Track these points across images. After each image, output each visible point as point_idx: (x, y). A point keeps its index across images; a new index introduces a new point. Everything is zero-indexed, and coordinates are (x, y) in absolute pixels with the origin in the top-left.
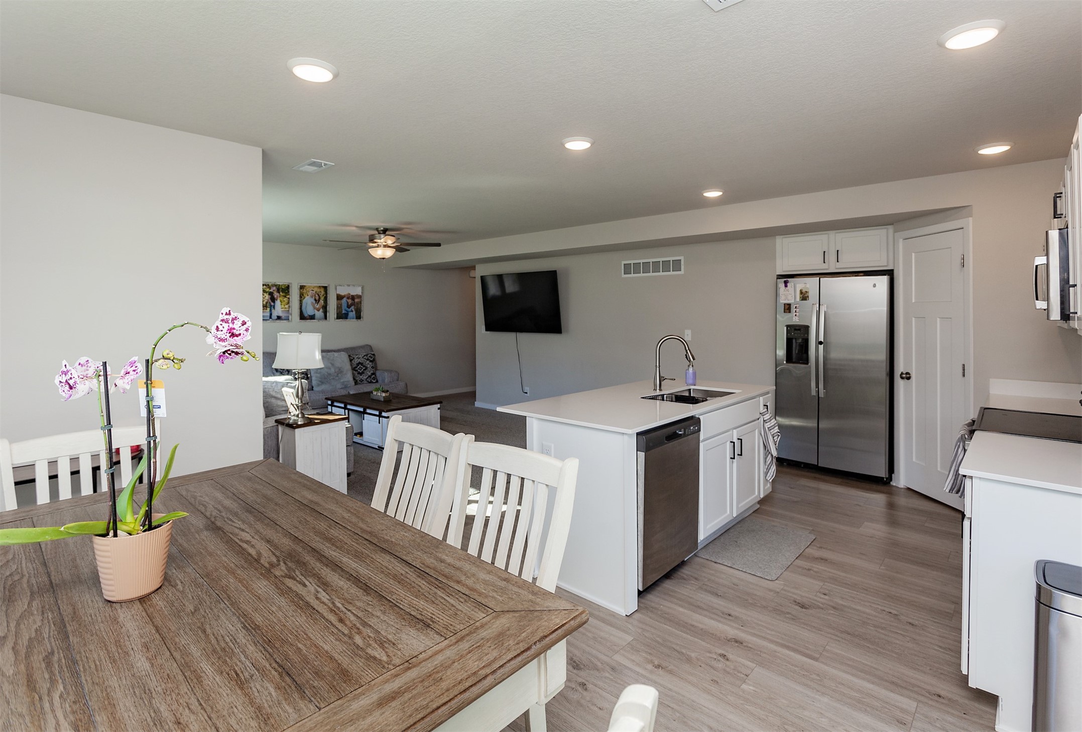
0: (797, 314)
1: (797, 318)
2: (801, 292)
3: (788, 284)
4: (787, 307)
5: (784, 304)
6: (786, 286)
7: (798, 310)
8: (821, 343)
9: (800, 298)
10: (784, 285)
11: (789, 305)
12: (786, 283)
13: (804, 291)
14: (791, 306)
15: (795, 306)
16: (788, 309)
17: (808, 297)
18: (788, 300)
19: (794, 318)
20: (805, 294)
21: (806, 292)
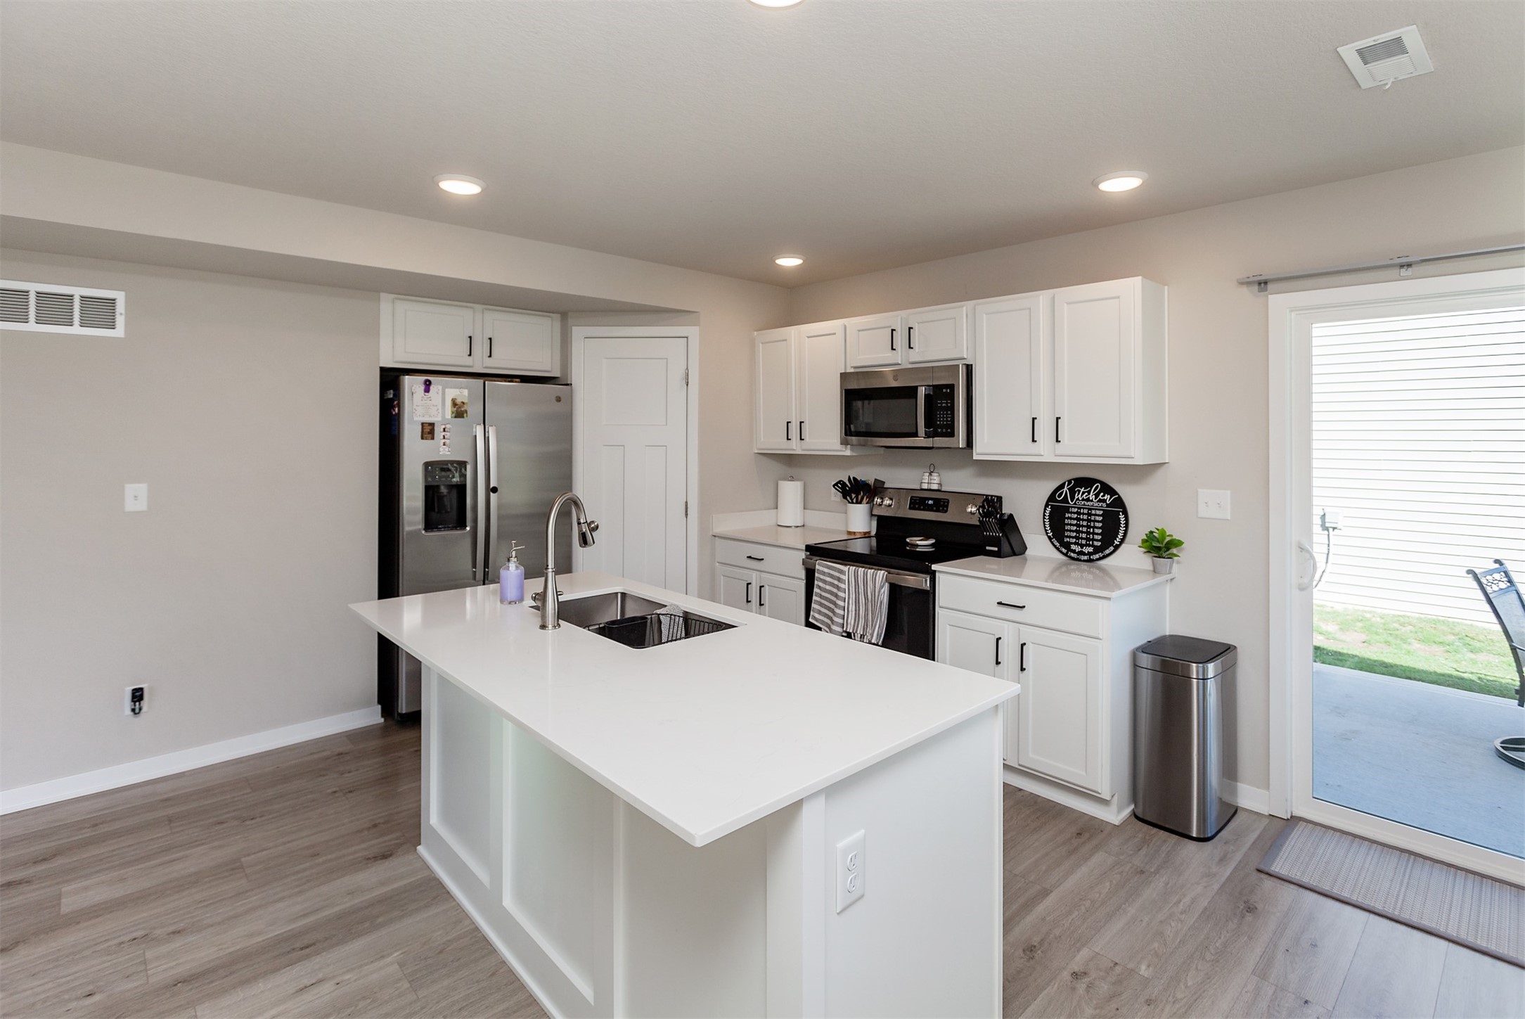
0: (447, 441)
1: (447, 450)
2: (454, 404)
3: (431, 388)
4: (428, 429)
5: (423, 424)
6: (427, 390)
7: (447, 435)
8: (495, 490)
9: (453, 413)
10: (423, 387)
11: (432, 425)
12: (428, 385)
13: (459, 401)
14: (436, 428)
15: (444, 427)
16: (429, 433)
17: (466, 412)
18: (430, 416)
19: (441, 449)
20: (460, 407)
21: (463, 403)
